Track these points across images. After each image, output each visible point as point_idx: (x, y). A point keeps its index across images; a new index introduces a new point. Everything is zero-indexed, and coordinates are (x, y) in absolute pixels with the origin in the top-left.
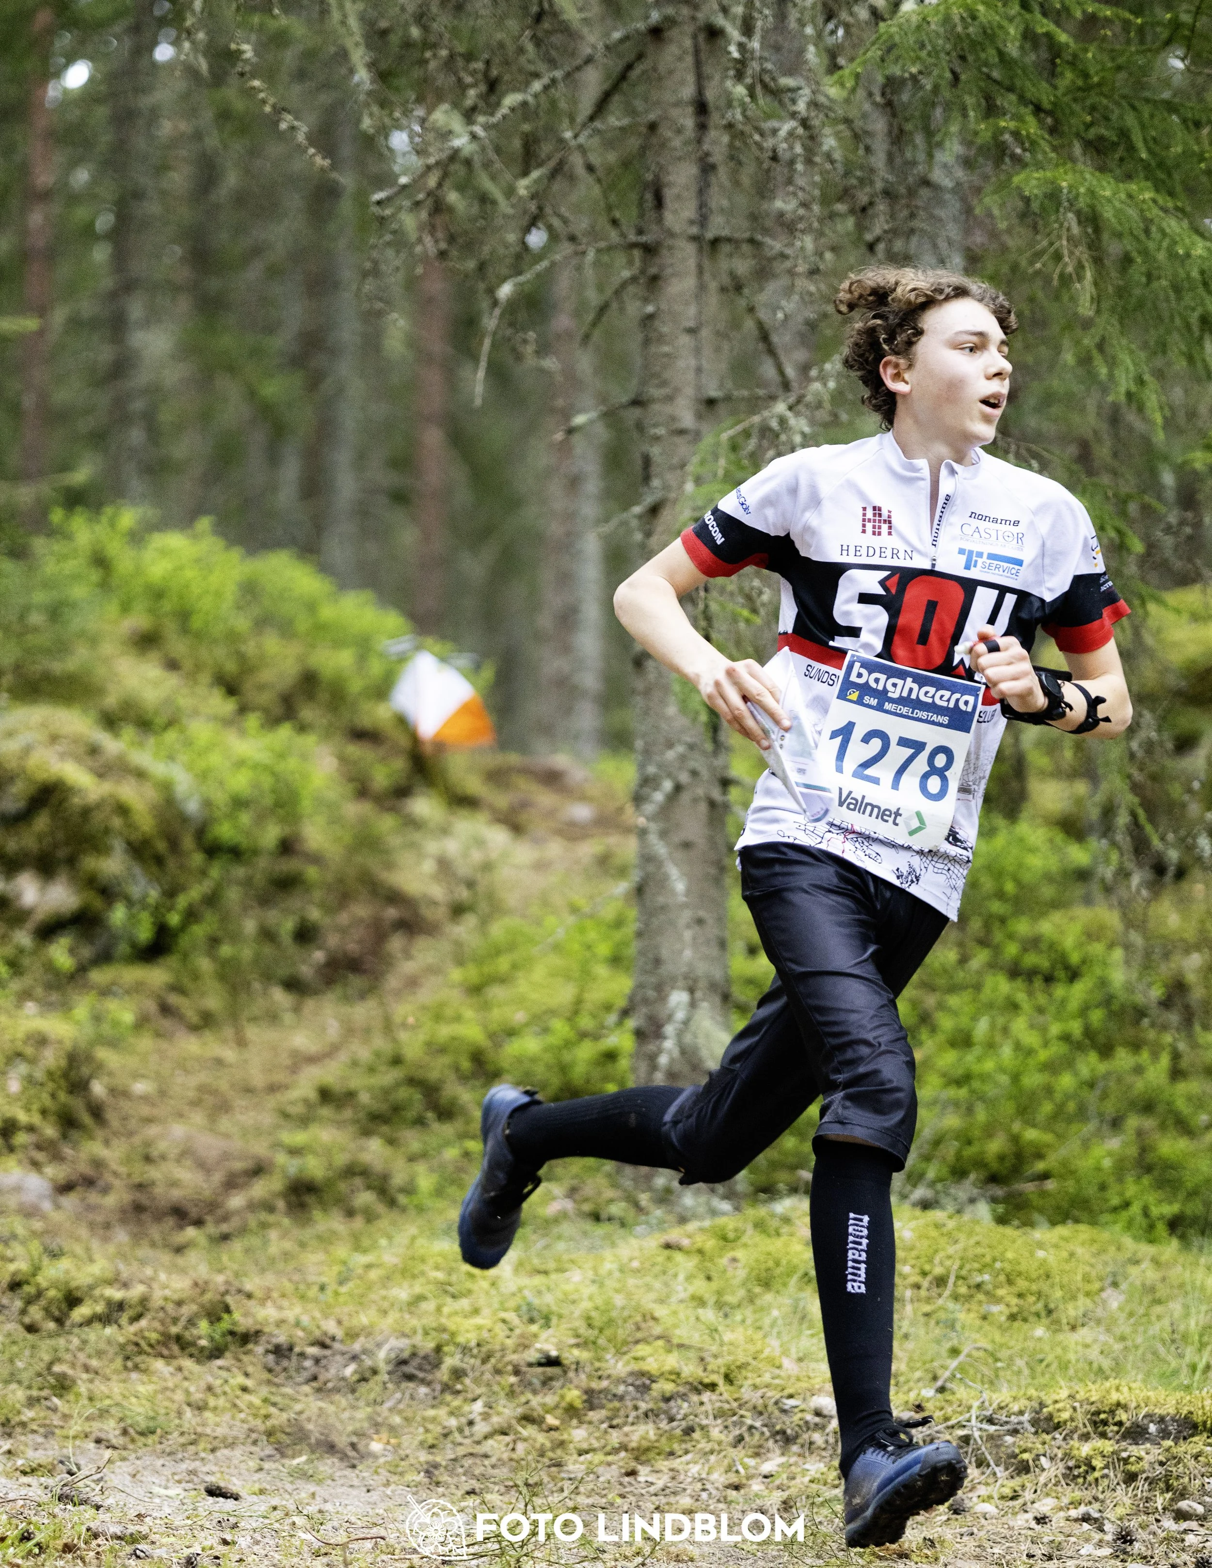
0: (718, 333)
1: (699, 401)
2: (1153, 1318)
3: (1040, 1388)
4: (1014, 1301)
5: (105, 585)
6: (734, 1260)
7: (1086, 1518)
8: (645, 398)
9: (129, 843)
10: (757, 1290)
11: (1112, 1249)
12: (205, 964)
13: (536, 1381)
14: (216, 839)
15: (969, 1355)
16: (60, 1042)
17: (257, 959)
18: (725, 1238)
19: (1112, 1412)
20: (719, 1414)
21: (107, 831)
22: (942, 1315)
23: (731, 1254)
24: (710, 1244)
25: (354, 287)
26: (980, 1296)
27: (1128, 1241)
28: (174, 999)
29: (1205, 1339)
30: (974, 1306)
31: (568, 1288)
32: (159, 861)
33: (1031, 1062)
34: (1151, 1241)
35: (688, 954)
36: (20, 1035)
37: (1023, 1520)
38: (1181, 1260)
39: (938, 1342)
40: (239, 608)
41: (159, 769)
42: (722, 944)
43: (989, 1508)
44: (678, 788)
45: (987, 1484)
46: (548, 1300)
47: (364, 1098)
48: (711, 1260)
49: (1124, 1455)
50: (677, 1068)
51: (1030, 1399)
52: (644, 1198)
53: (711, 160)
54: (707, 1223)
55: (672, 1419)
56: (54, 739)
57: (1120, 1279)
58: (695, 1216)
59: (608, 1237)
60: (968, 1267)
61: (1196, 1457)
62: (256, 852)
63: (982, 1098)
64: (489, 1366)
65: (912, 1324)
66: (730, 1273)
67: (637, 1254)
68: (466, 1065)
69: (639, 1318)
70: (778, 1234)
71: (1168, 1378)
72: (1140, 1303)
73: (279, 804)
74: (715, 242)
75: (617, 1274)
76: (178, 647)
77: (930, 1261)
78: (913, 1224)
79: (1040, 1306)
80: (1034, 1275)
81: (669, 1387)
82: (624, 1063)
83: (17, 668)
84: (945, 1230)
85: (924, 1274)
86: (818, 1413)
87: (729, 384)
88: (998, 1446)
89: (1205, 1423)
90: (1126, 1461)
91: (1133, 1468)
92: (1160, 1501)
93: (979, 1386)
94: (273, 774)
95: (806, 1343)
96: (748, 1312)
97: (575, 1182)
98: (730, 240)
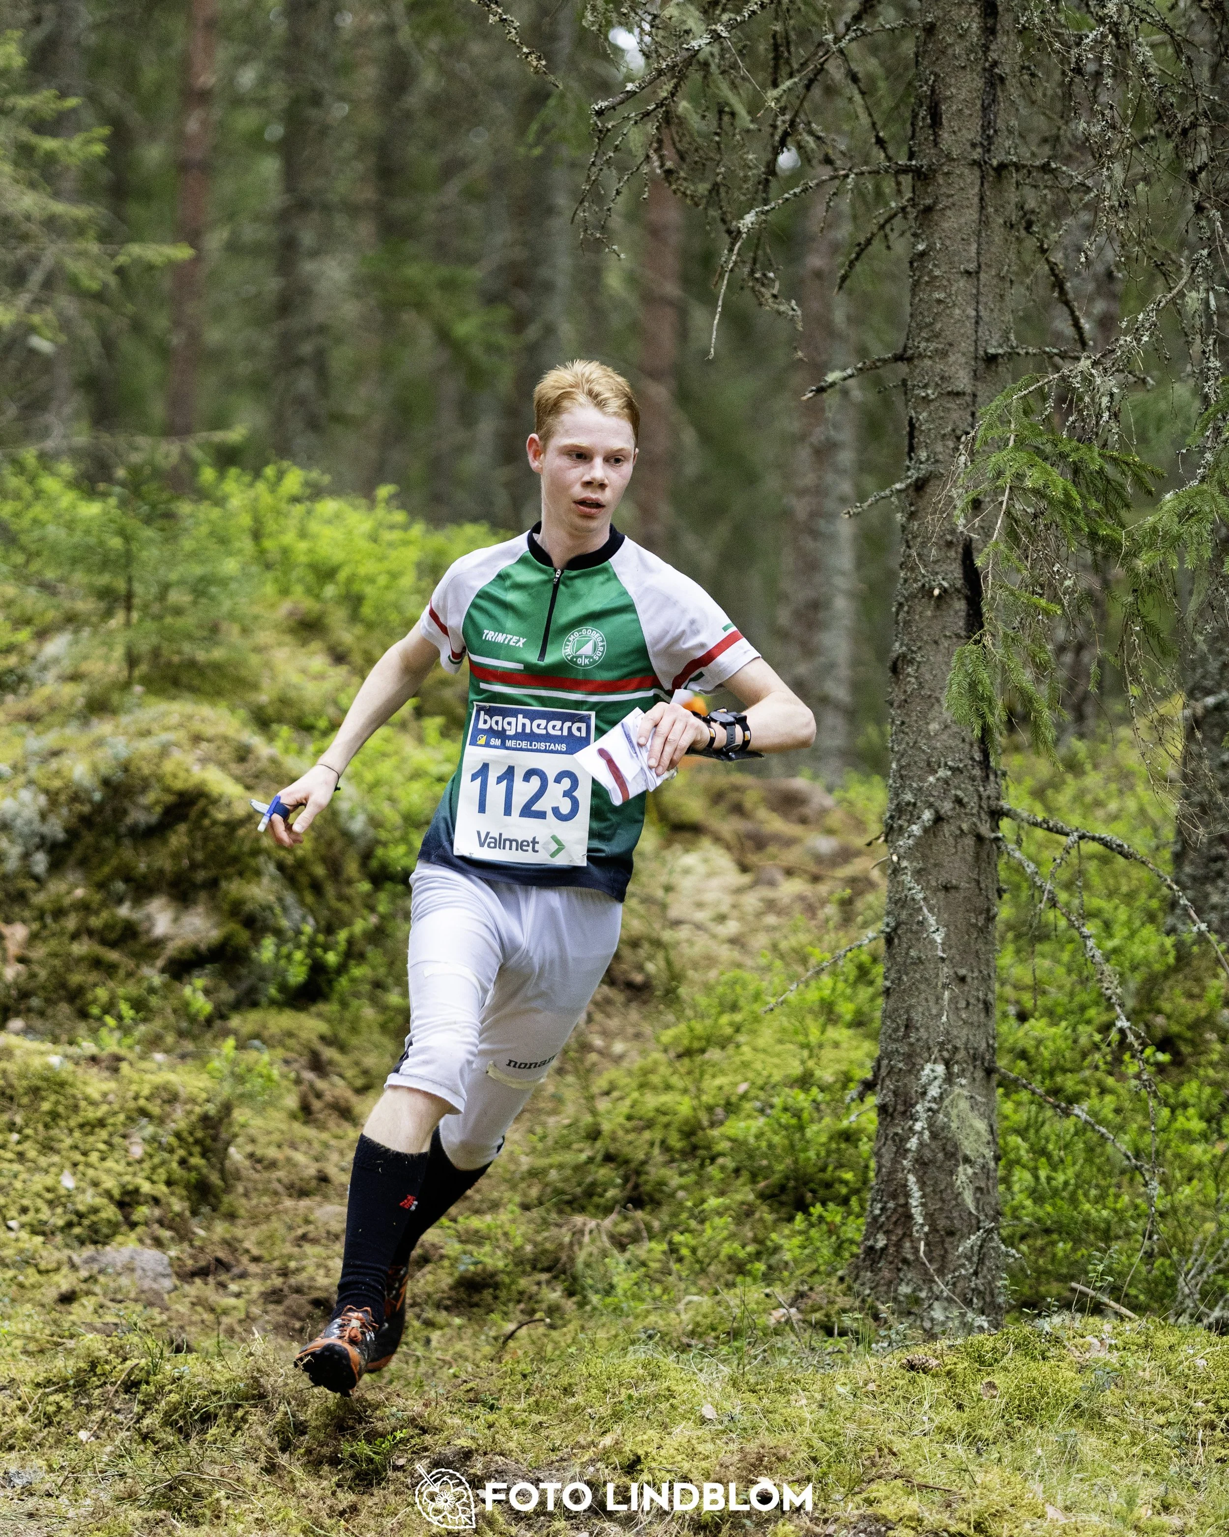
1: (976, 358)
5: (261, 561)
6: (991, 1385)
8: (910, 352)
9: (281, 866)
10: (1018, 1423)
12: (366, 1013)
13: (751, 1523)
14: (385, 863)
16: (193, 1101)
18: (981, 1360)
21: (256, 852)
23: (987, 1380)
24: (962, 1366)
25: (568, 214)
28: (329, 1053)
31: (791, 1412)
32: (317, 888)
36: (146, 1092)
40: (418, 592)
42: (987, 1007)
44: (939, 819)
47: (554, 1176)
48: (963, 1385)
50: (927, 1154)
52: (883, 1309)
53: (999, 71)
54: (960, 1341)
56: (197, 739)
58: (945, 1332)
65: (1203, 1471)
66: (985, 1402)
67: (874, 1375)
68: (676, 1142)
69: (874, 1452)
70: (1045, 1358)
74: (1002, 167)
76: (345, 635)
78: (1209, 1350)
82: (865, 1147)
83: (156, 653)
87: (1012, 339)
95: (1074, 1489)
96: (1006, 1451)
97: (806, 1288)
98: (1018, 167)
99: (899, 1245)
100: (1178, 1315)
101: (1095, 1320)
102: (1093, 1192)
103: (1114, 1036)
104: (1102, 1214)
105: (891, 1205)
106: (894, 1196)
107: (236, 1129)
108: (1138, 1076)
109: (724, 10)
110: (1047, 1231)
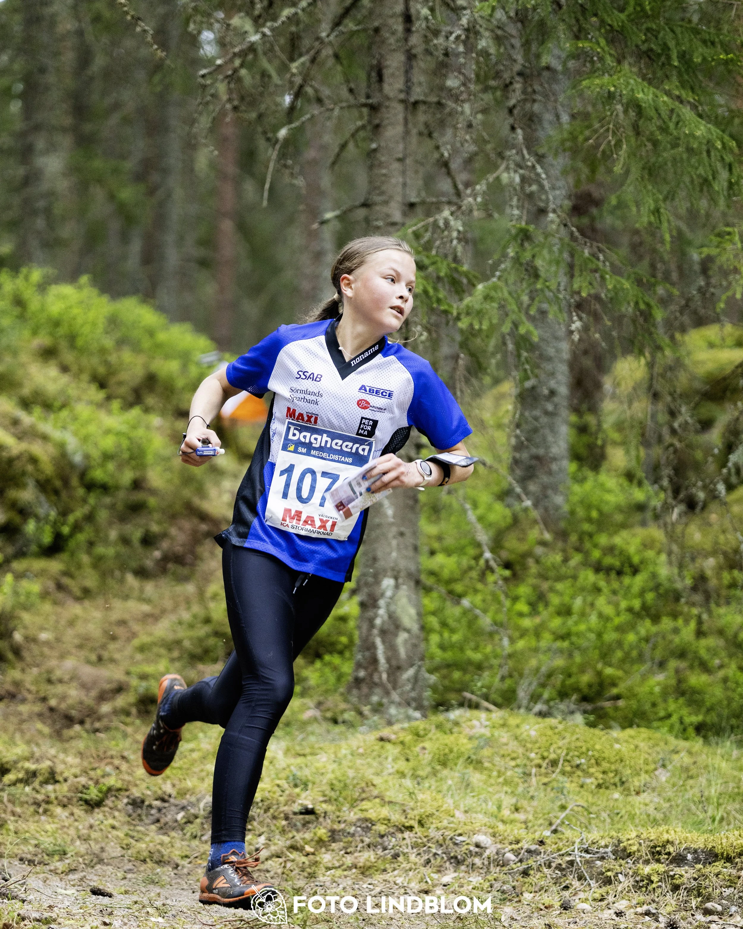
0: (416, 161)
1: (404, 204)
2: (688, 788)
3: (618, 831)
4: (601, 776)
5: (22, 317)
6: (424, 748)
7: (648, 913)
9: (38, 482)
10: (438, 767)
11: (662, 744)
12: (85, 559)
13: (298, 824)
14: (92, 479)
15: (572, 810)
17: (118, 556)
18: (417, 735)
19: (664, 846)
20: (415, 846)
21: (23, 474)
22: (555, 784)
23: (421, 745)
24: (408, 738)
26: (579, 773)
27: (672, 739)
28: (66, 581)
29: (721, 801)
30: (575, 779)
31: (318, 765)
32: (56, 492)
33: (609, 625)
34: (686, 739)
35: (394, 554)
37: (608, 914)
38: (706, 750)
39: (553, 802)
40: (107, 333)
41: (57, 434)
42: (416, 549)
43: (586, 906)
45: (585, 891)
46: (306, 773)
47: (187, 644)
48: (409, 748)
49: (672, 873)
50: (386, 627)
51: (612, 838)
52: (366, 709)
53: (414, 51)
54: (406, 725)
55: (385, 849)
57: (667, 763)
58: (398, 721)
59: (341, 733)
60: (571, 754)
61: (717, 875)
62: (117, 488)
63: (578, 648)
64: (269, 814)
65: (536, 790)
66: (421, 756)
67: (362, 744)
69: (364, 785)
70: (451, 733)
71: (698, 824)
72: (680, 778)
73: (132, 458)
74: (415, 104)
75: (350, 757)
76: (68, 357)
77: (548, 750)
78: (537, 726)
79: (617, 779)
80: (613, 760)
81: (381, 828)
82: (352, 624)
84: (556, 731)
85: (543, 758)
86: (477, 846)
87: (423, 194)
88: (592, 867)
89: (722, 854)
90: (673, 877)
91: (677, 882)
92: (694, 903)
93: (579, 829)
94: (129, 439)
95: (469, 801)
96: (432, 781)
97: (321, 698)
98: (424, 102)
99: (371, 675)
100: (519, 707)
101: (476, 713)
102: (472, 644)
103: (482, 562)
104: (477, 657)
105: (367, 654)
106: (368, 649)
107: (16, 622)
108: (495, 583)
109: (266, 21)
110: (448, 666)
